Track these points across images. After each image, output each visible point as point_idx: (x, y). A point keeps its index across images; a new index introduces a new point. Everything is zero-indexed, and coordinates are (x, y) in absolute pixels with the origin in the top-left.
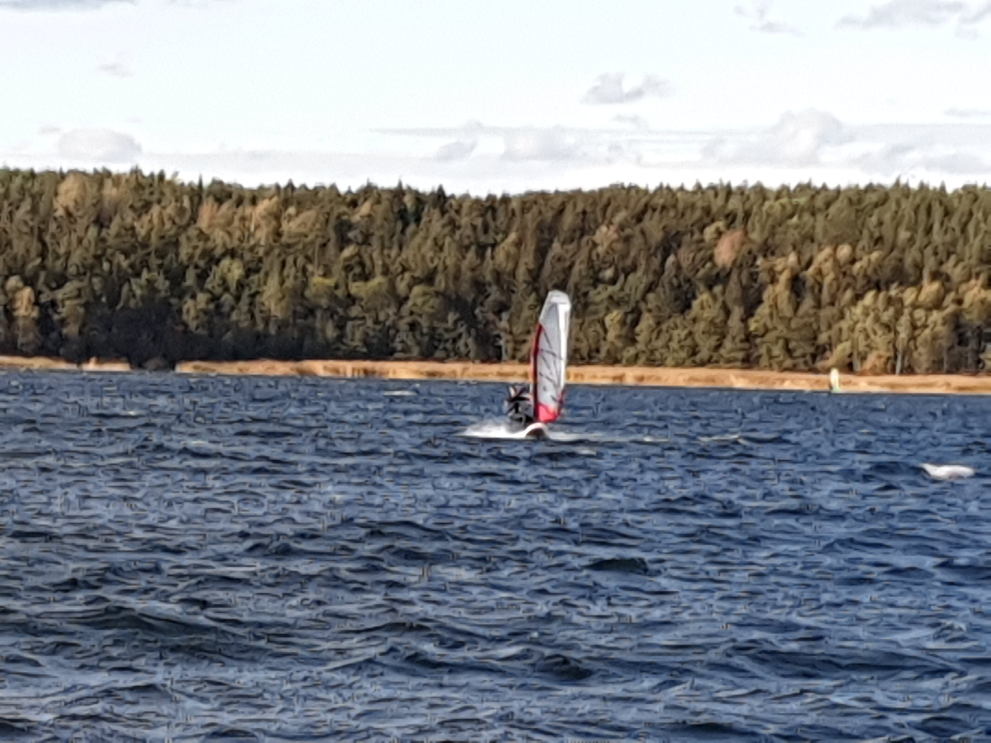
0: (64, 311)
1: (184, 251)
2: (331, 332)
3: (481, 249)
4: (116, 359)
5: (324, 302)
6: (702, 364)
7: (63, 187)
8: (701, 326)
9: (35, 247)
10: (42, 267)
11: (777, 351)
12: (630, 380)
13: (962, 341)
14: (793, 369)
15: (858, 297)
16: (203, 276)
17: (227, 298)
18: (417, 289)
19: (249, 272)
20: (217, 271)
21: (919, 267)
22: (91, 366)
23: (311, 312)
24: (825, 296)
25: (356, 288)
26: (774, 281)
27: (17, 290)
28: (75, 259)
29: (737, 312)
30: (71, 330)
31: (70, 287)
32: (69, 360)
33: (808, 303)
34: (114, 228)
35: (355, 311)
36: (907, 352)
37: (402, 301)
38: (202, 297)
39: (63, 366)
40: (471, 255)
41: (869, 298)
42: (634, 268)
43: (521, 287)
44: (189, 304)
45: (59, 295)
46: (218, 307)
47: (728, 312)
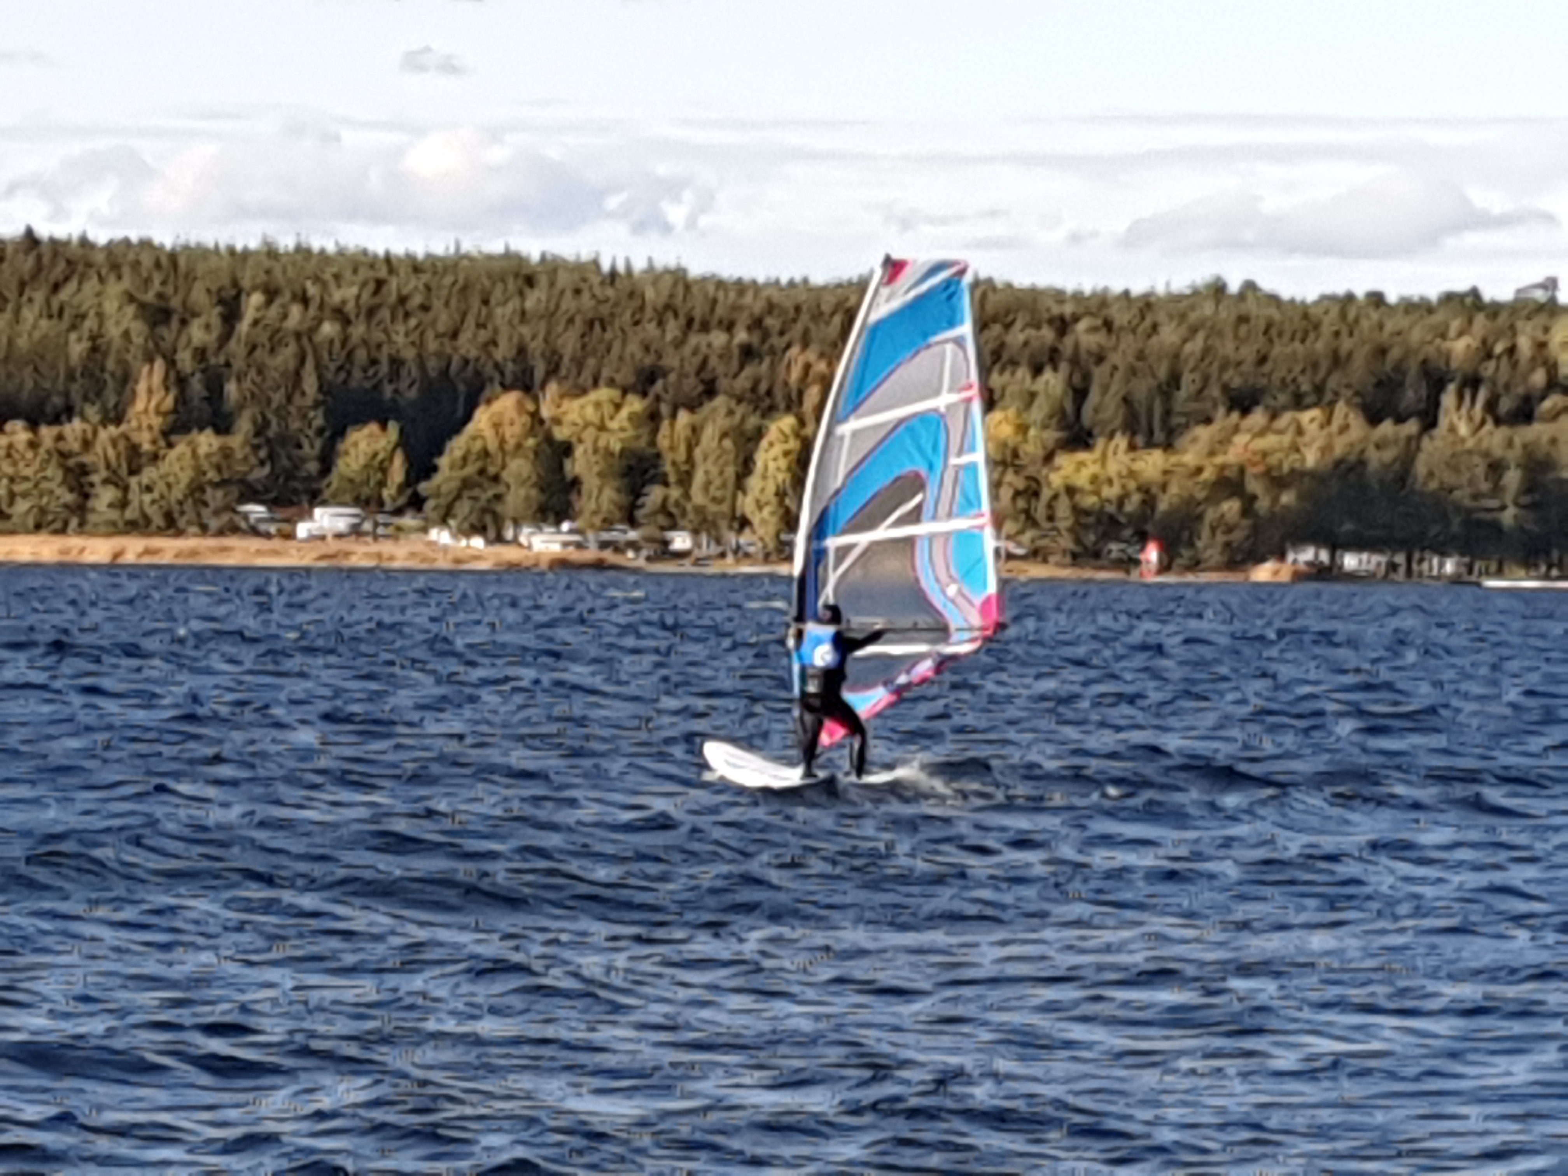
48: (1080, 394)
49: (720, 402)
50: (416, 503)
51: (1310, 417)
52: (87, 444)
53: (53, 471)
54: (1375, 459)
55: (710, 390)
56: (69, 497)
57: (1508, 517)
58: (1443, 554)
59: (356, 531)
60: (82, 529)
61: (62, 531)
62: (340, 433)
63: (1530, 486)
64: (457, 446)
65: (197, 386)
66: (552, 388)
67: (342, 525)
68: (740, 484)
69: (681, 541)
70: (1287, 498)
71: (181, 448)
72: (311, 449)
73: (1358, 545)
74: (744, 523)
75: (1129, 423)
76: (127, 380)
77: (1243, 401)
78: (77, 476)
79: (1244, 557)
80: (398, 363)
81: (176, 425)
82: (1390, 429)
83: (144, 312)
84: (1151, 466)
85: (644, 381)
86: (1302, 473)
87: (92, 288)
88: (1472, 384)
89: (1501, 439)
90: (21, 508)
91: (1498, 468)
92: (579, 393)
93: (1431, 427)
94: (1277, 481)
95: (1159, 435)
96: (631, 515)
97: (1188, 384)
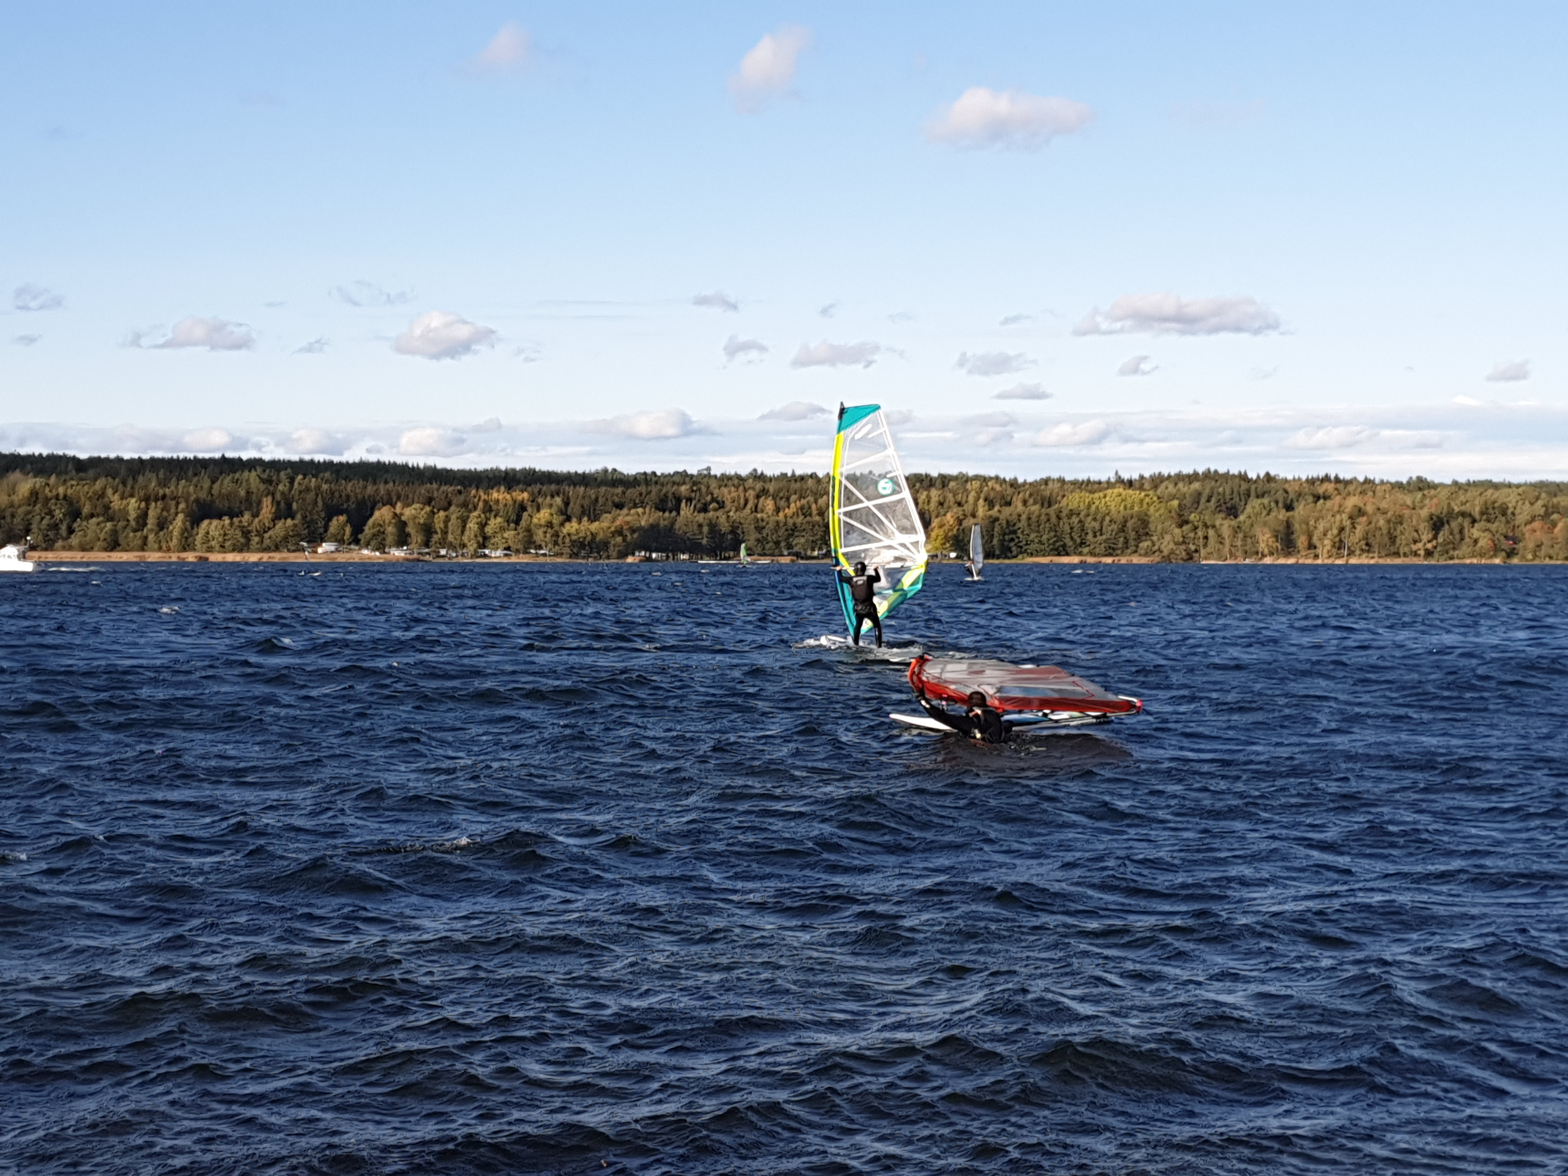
48: (567, 504)
49: (452, 508)
50: (357, 541)
51: (640, 510)
52: (250, 523)
53: (238, 533)
54: (662, 523)
55: (450, 504)
56: (242, 540)
57: (704, 541)
58: (684, 552)
59: (337, 550)
60: (249, 550)
61: (241, 551)
62: (330, 519)
63: (711, 532)
64: (371, 522)
65: (282, 504)
66: (399, 505)
67: (333, 548)
68: (463, 532)
69: (443, 552)
70: (635, 536)
71: (280, 524)
72: (321, 524)
73: (657, 551)
74: (464, 546)
75: (583, 513)
76: (259, 503)
77: (619, 506)
78: (246, 534)
79: (623, 555)
80: (348, 497)
81: (277, 517)
82: (667, 514)
83: (263, 481)
84: (595, 526)
85: (429, 501)
86: (640, 528)
87: (246, 473)
88: (689, 500)
89: (700, 518)
90: (227, 544)
91: (700, 526)
92: (409, 505)
93: (679, 513)
94: (633, 531)
95: (594, 517)
96: (427, 544)
97: (601, 501)
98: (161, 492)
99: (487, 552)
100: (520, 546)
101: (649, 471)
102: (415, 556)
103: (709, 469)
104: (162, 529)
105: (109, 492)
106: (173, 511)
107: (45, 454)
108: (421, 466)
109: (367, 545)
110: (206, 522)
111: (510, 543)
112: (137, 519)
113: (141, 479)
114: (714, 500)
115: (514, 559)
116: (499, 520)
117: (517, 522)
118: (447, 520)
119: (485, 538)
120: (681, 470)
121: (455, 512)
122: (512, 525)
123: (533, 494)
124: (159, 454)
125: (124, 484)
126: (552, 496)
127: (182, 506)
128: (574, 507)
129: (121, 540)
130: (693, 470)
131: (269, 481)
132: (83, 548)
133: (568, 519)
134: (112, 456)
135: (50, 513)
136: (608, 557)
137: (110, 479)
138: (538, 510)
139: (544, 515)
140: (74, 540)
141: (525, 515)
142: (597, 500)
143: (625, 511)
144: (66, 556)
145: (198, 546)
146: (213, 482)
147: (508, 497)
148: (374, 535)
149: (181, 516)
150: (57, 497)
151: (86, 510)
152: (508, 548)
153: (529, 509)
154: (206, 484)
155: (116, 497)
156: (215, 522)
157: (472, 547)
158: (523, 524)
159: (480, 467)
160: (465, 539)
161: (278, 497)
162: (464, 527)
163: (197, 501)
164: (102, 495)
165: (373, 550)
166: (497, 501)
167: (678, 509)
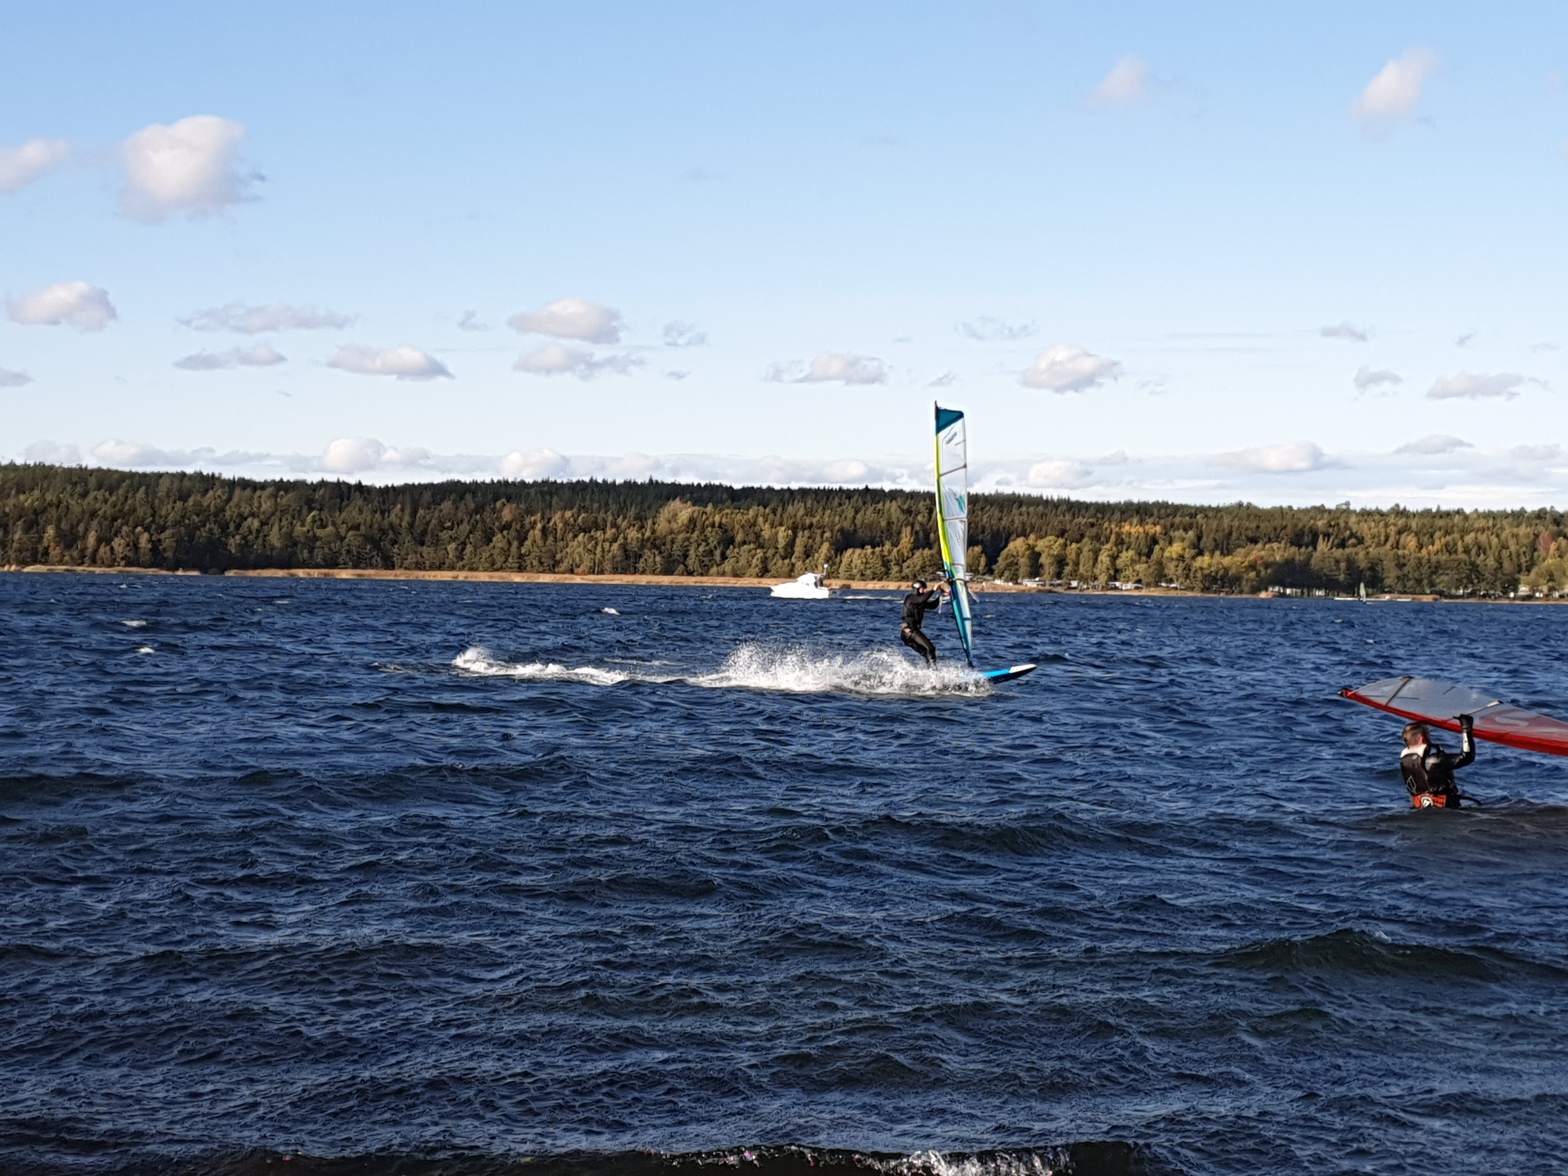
0: (165, 545)
1: (228, 513)
2: (306, 553)
3: (383, 512)
4: (193, 568)
5: (302, 539)
6: (497, 570)
7: (161, 481)
8: (497, 551)
9: (149, 512)
10: (153, 521)
11: (535, 563)
12: (461, 578)
13: (627, 557)
14: (544, 572)
15: (576, 536)
16: (238, 527)
17: (251, 537)
18: (351, 533)
19: (263, 524)
20: (245, 524)
21: (605, 521)
22: (180, 573)
23: (295, 544)
24: (559, 535)
25: (319, 532)
26: (533, 528)
27: (140, 533)
28: (171, 518)
29: (515, 544)
30: (169, 554)
31: (168, 532)
32: (168, 569)
33: (551, 539)
34: (191, 501)
35: (318, 543)
36: (601, 563)
37: (342, 539)
38: (238, 537)
39: (164, 572)
40: (378, 515)
41: (581, 537)
42: (462, 522)
43: (403, 531)
44: (231, 541)
45: (163, 536)
46: (247, 542)
47: (510, 544)
48: (1199, 538)
49: (1085, 540)
50: (991, 572)
51: (1275, 545)
52: (890, 552)
53: (879, 561)
54: (1297, 558)
55: (1082, 536)
56: (884, 569)
57: (1342, 577)
58: (1319, 588)
60: (888, 579)
61: (881, 579)
63: (1348, 568)
64: (1004, 552)
65: (921, 534)
66: (1032, 536)
68: (1094, 565)
69: (1074, 584)
70: (1269, 571)
71: (918, 553)
73: (1291, 586)
74: (1095, 578)
75: (1216, 547)
76: (899, 533)
77: (1254, 541)
78: (886, 564)
79: (1255, 590)
80: (984, 528)
81: (916, 547)
82: (1303, 549)
83: (903, 511)
84: (1227, 561)
85: (1062, 534)
86: (1275, 563)
87: (888, 504)
88: (1327, 535)
89: (1338, 553)
90: (868, 572)
91: (1337, 562)
92: (1042, 537)
93: (1315, 548)
94: (1267, 566)
95: (1227, 551)
96: (1059, 576)
97: (1235, 535)
98: (808, 522)
99: (1118, 584)
100: (1151, 580)
101: (1285, 505)
102: (1047, 587)
103: (1348, 504)
104: (808, 556)
105: (760, 520)
106: (818, 539)
107: (703, 484)
108: (1055, 498)
109: (1000, 577)
110: (850, 551)
111: (1141, 576)
112: (785, 548)
113: (790, 508)
114: (1352, 535)
115: (1144, 592)
116: (1131, 553)
117: (1149, 555)
118: (1079, 552)
119: (1117, 571)
120: (1318, 504)
121: (1087, 545)
122: (1144, 558)
123: (1164, 527)
124: (806, 485)
125: (774, 512)
126: (1186, 530)
127: (827, 535)
128: (1207, 541)
129: (770, 566)
130: (1331, 505)
131: (909, 512)
132: (736, 575)
133: (1201, 553)
134: (764, 486)
135: (706, 540)
136: (1241, 592)
137: (761, 509)
138: (1171, 543)
139: (1176, 548)
140: (727, 566)
141: (1157, 548)
142: (1230, 534)
143: (1260, 545)
144: (720, 581)
145: (842, 575)
146: (857, 512)
147: (1141, 530)
148: (1009, 566)
149: (826, 546)
150: (713, 526)
151: (739, 538)
152: (1139, 581)
153: (1161, 542)
154: (850, 513)
155: (767, 526)
156: (858, 551)
157: (1103, 578)
158: (1154, 556)
159: (1113, 500)
160: (1097, 571)
161: (917, 527)
162: (1096, 559)
163: (842, 530)
164: (754, 524)
165: (1007, 581)
166: (1129, 534)
167: (1314, 543)
